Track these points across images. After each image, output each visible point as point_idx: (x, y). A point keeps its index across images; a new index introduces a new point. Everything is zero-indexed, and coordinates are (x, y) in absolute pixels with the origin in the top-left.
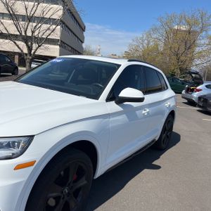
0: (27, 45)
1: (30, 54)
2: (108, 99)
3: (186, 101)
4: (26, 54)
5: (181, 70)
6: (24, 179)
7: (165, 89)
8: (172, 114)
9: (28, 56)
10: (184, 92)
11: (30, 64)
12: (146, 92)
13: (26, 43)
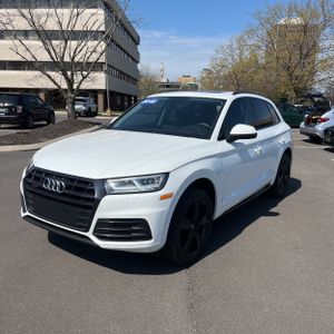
0: (66, 78)
1: (72, 90)
2: (220, 138)
3: (307, 138)
4: (66, 90)
5: (297, 91)
6: (167, 208)
7: (276, 123)
8: (288, 153)
9: (70, 94)
10: (302, 125)
11: (74, 104)
12: (258, 127)
13: (65, 75)
